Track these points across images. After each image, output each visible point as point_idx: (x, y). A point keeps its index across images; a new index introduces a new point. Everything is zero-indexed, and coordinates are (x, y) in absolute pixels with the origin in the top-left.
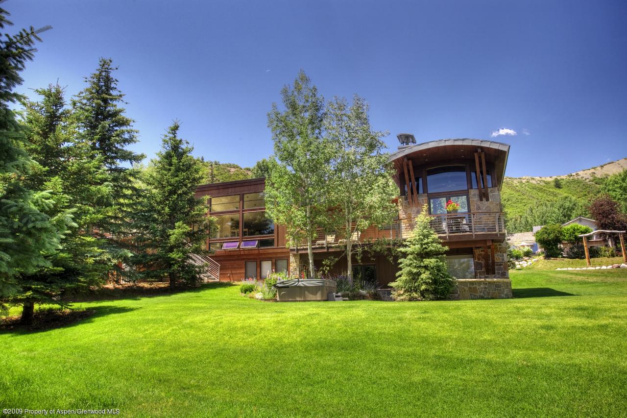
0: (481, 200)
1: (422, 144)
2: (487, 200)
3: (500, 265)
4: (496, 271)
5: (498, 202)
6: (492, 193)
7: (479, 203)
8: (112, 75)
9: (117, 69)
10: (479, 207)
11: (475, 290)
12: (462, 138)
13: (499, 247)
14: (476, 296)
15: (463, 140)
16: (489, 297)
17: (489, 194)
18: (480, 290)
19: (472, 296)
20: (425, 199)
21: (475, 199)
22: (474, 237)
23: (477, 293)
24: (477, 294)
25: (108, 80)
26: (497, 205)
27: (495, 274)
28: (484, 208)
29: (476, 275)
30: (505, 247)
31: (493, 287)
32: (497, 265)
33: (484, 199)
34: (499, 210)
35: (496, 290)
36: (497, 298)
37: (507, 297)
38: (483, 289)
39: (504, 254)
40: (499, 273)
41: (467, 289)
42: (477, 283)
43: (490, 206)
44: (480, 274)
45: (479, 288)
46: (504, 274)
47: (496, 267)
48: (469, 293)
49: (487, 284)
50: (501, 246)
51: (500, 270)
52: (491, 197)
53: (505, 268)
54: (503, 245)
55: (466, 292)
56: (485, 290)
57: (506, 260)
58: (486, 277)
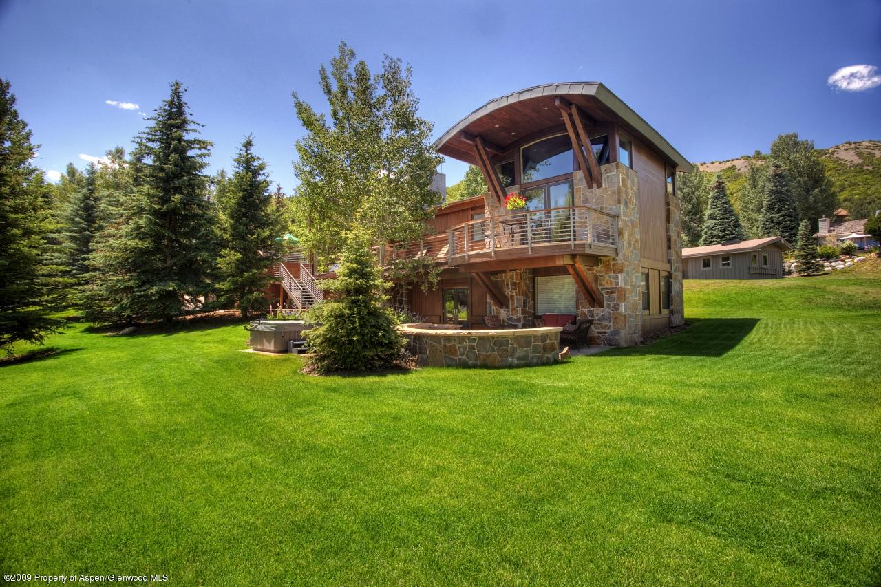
0: (590, 187)
1: (478, 110)
2: (600, 186)
3: (612, 293)
4: (605, 303)
5: (616, 188)
6: (607, 173)
7: (587, 192)
8: (184, 100)
9: (186, 91)
10: (587, 199)
11: (453, 350)
12: (529, 88)
13: (612, 262)
14: (454, 360)
15: (531, 90)
16: (478, 362)
17: (603, 175)
18: (461, 350)
19: (447, 360)
21: (582, 187)
22: (529, 251)
23: (457, 356)
24: (456, 358)
25: (180, 105)
26: (614, 193)
27: (603, 307)
28: (594, 200)
29: (577, 308)
30: (622, 263)
31: (488, 346)
32: (607, 293)
33: (595, 185)
34: (615, 201)
35: (494, 351)
36: (497, 364)
37: (523, 362)
38: (467, 349)
39: (620, 275)
40: (609, 305)
41: (439, 347)
42: (457, 339)
43: (603, 196)
44: (583, 307)
45: (459, 347)
46: (616, 308)
47: (605, 295)
48: (443, 355)
49: (475, 340)
50: (615, 262)
51: (611, 301)
52: (605, 180)
53: (619, 298)
54: (620, 259)
55: (439, 353)
56: (471, 351)
57: (621, 284)
58: (590, 311)
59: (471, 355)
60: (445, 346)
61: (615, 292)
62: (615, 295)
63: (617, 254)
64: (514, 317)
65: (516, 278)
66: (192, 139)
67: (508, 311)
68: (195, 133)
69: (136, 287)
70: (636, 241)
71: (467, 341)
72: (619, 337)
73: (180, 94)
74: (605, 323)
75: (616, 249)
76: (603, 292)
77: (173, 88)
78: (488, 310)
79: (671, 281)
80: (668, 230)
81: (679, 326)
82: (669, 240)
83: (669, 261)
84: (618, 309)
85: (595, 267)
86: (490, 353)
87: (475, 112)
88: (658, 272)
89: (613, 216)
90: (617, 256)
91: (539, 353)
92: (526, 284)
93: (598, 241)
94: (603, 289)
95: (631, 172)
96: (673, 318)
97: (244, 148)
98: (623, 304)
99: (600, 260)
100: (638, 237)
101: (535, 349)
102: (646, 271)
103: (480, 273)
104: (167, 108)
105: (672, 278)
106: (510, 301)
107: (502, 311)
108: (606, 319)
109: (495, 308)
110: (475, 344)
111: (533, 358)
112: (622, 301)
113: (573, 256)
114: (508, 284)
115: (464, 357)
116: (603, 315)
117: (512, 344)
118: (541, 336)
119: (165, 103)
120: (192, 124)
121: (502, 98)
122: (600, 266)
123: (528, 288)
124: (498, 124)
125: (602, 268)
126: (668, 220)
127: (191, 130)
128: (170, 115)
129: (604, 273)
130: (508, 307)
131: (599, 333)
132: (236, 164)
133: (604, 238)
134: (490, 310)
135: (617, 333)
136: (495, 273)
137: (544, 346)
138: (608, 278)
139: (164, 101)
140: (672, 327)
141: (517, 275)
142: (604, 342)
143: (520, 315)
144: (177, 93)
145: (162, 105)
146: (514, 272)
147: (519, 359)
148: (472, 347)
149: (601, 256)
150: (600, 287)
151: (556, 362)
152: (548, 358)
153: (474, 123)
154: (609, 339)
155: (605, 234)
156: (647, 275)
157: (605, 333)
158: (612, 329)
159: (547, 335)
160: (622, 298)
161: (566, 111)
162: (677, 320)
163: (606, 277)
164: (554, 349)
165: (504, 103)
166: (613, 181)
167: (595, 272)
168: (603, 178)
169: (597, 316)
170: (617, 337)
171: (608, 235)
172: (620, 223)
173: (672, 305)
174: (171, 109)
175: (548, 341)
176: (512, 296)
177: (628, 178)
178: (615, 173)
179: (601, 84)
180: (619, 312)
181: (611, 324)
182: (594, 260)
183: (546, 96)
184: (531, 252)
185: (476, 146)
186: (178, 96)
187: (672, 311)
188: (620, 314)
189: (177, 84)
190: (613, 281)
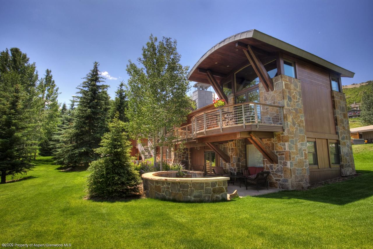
0: (267, 91)
2: (272, 90)
3: (282, 154)
4: (279, 161)
5: (281, 90)
6: (276, 82)
7: (266, 94)
10: (266, 98)
13: (281, 136)
16: (171, 198)
17: (274, 83)
19: (156, 194)
20: (232, 98)
21: (263, 91)
22: (221, 131)
24: (160, 194)
25: (97, 71)
26: (280, 93)
27: (278, 164)
28: (270, 98)
29: (264, 164)
30: (287, 136)
31: (177, 188)
32: (279, 155)
33: (270, 89)
34: (281, 97)
35: (180, 191)
36: (181, 199)
37: (198, 199)
38: (166, 189)
39: (286, 144)
40: (281, 162)
41: (153, 186)
42: (161, 183)
43: (275, 96)
44: (267, 163)
45: (162, 187)
46: (285, 164)
47: (278, 156)
48: (155, 191)
49: (169, 184)
50: (283, 135)
51: (282, 160)
52: (275, 86)
53: (286, 158)
54: (286, 133)
55: (153, 190)
56: (167, 191)
57: (287, 149)
58: (271, 166)
59: (167, 192)
60: (156, 186)
61: (283, 154)
62: (284, 156)
63: (284, 130)
64: (233, 168)
65: (233, 146)
66: (101, 85)
67: (230, 164)
68: (103, 82)
69: (71, 150)
70: (302, 121)
71: (166, 184)
72: (287, 184)
73: (97, 67)
74: (279, 174)
75: (283, 127)
76: (277, 154)
77: (95, 65)
78: (221, 163)
79: (339, 145)
80: (334, 113)
81: (349, 176)
82: (336, 120)
83: (337, 133)
84: (286, 165)
85: (272, 139)
86: (177, 192)
87: (202, 57)
88: (326, 140)
89: (280, 107)
90: (284, 131)
91: (210, 194)
92: (239, 149)
93: (274, 123)
94: (277, 152)
95: (295, 80)
96: (343, 170)
97: (120, 87)
98: (289, 162)
99: (275, 133)
100: (303, 119)
101: (207, 191)
102: (314, 140)
103: (209, 143)
104: (91, 73)
105: (340, 144)
106: (231, 158)
107: (227, 164)
108: (280, 171)
109: (224, 162)
110: (170, 186)
111: (205, 196)
112: (288, 160)
113: (250, 133)
114: (229, 149)
115: (164, 194)
116: (278, 169)
117: (191, 188)
118: (211, 183)
119: (91, 71)
120: (101, 79)
121: (212, 48)
122: (275, 138)
123: (241, 151)
124: (216, 62)
125: (276, 139)
126: (334, 107)
127: (101, 81)
128: (93, 75)
129: (277, 142)
130: (230, 162)
131: (277, 180)
132: (116, 94)
133: (277, 121)
134: (222, 163)
135: (286, 181)
136: (222, 143)
137: (213, 189)
138: (279, 145)
139: (91, 70)
140: (343, 177)
141: (233, 144)
142: (279, 186)
143: (235, 167)
144: (96, 67)
145: (90, 72)
146: (232, 142)
147: (195, 197)
148: (168, 188)
149: (275, 132)
150: (275, 151)
151: (224, 200)
152: (217, 197)
153: (202, 63)
154: (282, 185)
155: (276, 119)
156: (315, 143)
157: (279, 180)
158: (283, 178)
159: (216, 182)
160: (288, 157)
161: (245, 50)
162: (347, 171)
163: (279, 144)
164: (222, 192)
165: (213, 50)
166: (279, 86)
167: (272, 141)
168: (274, 85)
169: (275, 169)
170: (287, 183)
171: (279, 119)
172: (285, 111)
173: (342, 162)
174: (94, 73)
175: (217, 186)
176: (232, 156)
177: (291, 83)
178: (280, 81)
179: (255, 30)
180: (287, 167)
181: (283, 175)
182: (270, 134)
183: (231, 43)
184: (222, 131)
185: (208, 75)
186: (96, 68)
187: (342, 165)
188: (288, 168)
189: (96, 62)
190: (283, 147)
